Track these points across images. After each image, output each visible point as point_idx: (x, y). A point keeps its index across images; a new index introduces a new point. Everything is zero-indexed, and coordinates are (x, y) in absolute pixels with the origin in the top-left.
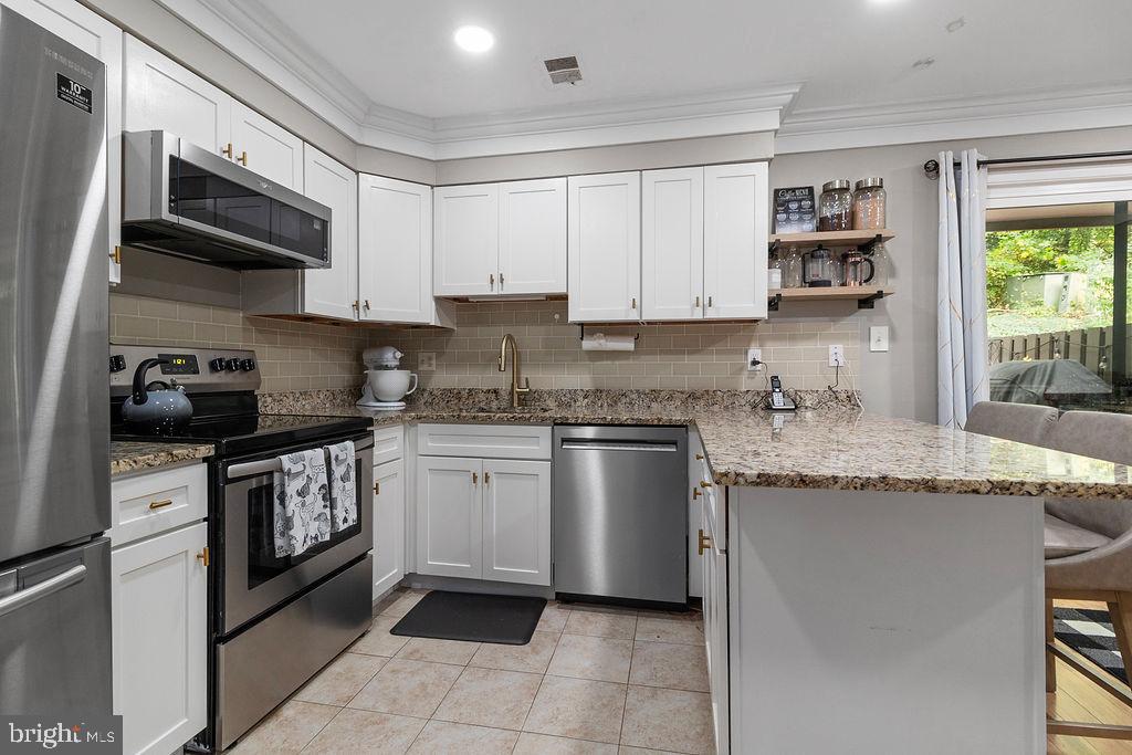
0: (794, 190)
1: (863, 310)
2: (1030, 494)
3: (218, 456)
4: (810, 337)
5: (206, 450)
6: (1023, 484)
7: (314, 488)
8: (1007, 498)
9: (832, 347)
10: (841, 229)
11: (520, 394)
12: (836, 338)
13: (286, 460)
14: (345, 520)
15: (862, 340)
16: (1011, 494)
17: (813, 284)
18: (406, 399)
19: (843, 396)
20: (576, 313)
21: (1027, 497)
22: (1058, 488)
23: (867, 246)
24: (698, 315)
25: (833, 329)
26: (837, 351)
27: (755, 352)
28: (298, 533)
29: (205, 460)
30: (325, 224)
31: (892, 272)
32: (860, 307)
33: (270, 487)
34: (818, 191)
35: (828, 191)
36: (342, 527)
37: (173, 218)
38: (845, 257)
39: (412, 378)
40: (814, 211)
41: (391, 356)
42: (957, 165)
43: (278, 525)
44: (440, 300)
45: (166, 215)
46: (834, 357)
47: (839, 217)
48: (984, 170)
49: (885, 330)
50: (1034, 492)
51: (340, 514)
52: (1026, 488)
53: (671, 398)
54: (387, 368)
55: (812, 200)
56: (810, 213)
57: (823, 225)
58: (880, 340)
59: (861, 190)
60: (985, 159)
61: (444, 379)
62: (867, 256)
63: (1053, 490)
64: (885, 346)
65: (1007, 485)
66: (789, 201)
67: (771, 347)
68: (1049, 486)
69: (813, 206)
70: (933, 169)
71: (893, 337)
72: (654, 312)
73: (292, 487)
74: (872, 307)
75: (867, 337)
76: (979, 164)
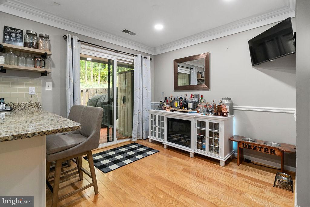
0: (14, 29)
1: (43, 77)
2: (29, 137)
4: (22, 84)
6: (26, 134)
8: (20, 140)
9: (30, 88)
10: (33, 47)
12: (32, 85)
15: (42, 86)
16: (22, 138)
19: (34, 105)
21: (28, 138)
22: (39, 133)
23: (44, 56)
25: (31, 82)
26: (32, 89)
31: (54, 66)
32: (42, 75)
34: (24, 33)
35: (28, 33)
38: (35, 58)
40: (23, 39)
42: (72, 39)
46: (31, 91)
47: (33, 43)
48: (80, 43)
49: (51, 83)
50: (31, 136)
52: (28, 135)
55: (22, 34)
56: (21, 39)
57: (26, 44)
58: (49, 86)
59: (41, 37)
60: (80, 40)
62: (43, 59)
63: (37, 134)
64: (51, 88)
65: (20, 136)
66: (11, 32)
68: (36, 133)
69: (22, 37)
70: (65, 37)
71: (53, 86)
74: (46, 76)
75: (44, 85)
76: (78, 41)
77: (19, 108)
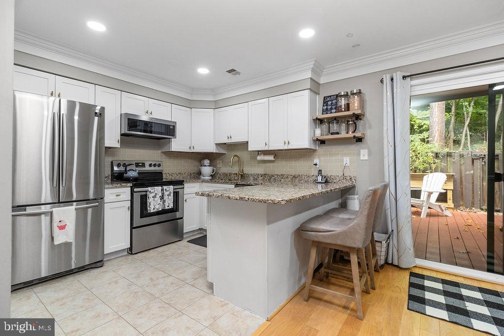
0: (330, 96)
1: (358, 143)
3: (133, 186)
4: (338, 154)
5: (130, 185)
7: (158, 196)
9: (345, 159)
11: (241, 175)
12: (346, 155)
13: (149, 189)
14: (168, 206)
15: (357, 155)
17: (332, 134)
18: (211, 176)
19: (348, 178)
20: (251, 147)
23: (357, 117)
24: (286, 147)
25: (346, 151)
26: (347, 160)
27: (316, 161)
28: (152, 206)
29: (131, 187)
30: (174, 127)
31: (370, 127)
33: (147, 195)
36: (167, 208)
37: (129, 132)
38: (347, 122)
39: (214, 169)
41: (207, 162)
42: (392, 79)
43: (148, 204)
44: (217, 144)
45: (126, 132)
46: (345, 162)
48: (408, 80)
49: (366, 151)
51: (166, 204)
53: (287, 178)
54: (205, 166)
56: (335, 105)
58: (364, 154)
61: (224, 169)
64: (366, 158)
66: (329, 101)
67: (322, 158)
69: (336, 102)
71: (369, 154)
72: (273, 147)
73: (151, 196)
74: (362, 141)
75: (359, 154)
76: (404, 77)
77: (335, 181)
